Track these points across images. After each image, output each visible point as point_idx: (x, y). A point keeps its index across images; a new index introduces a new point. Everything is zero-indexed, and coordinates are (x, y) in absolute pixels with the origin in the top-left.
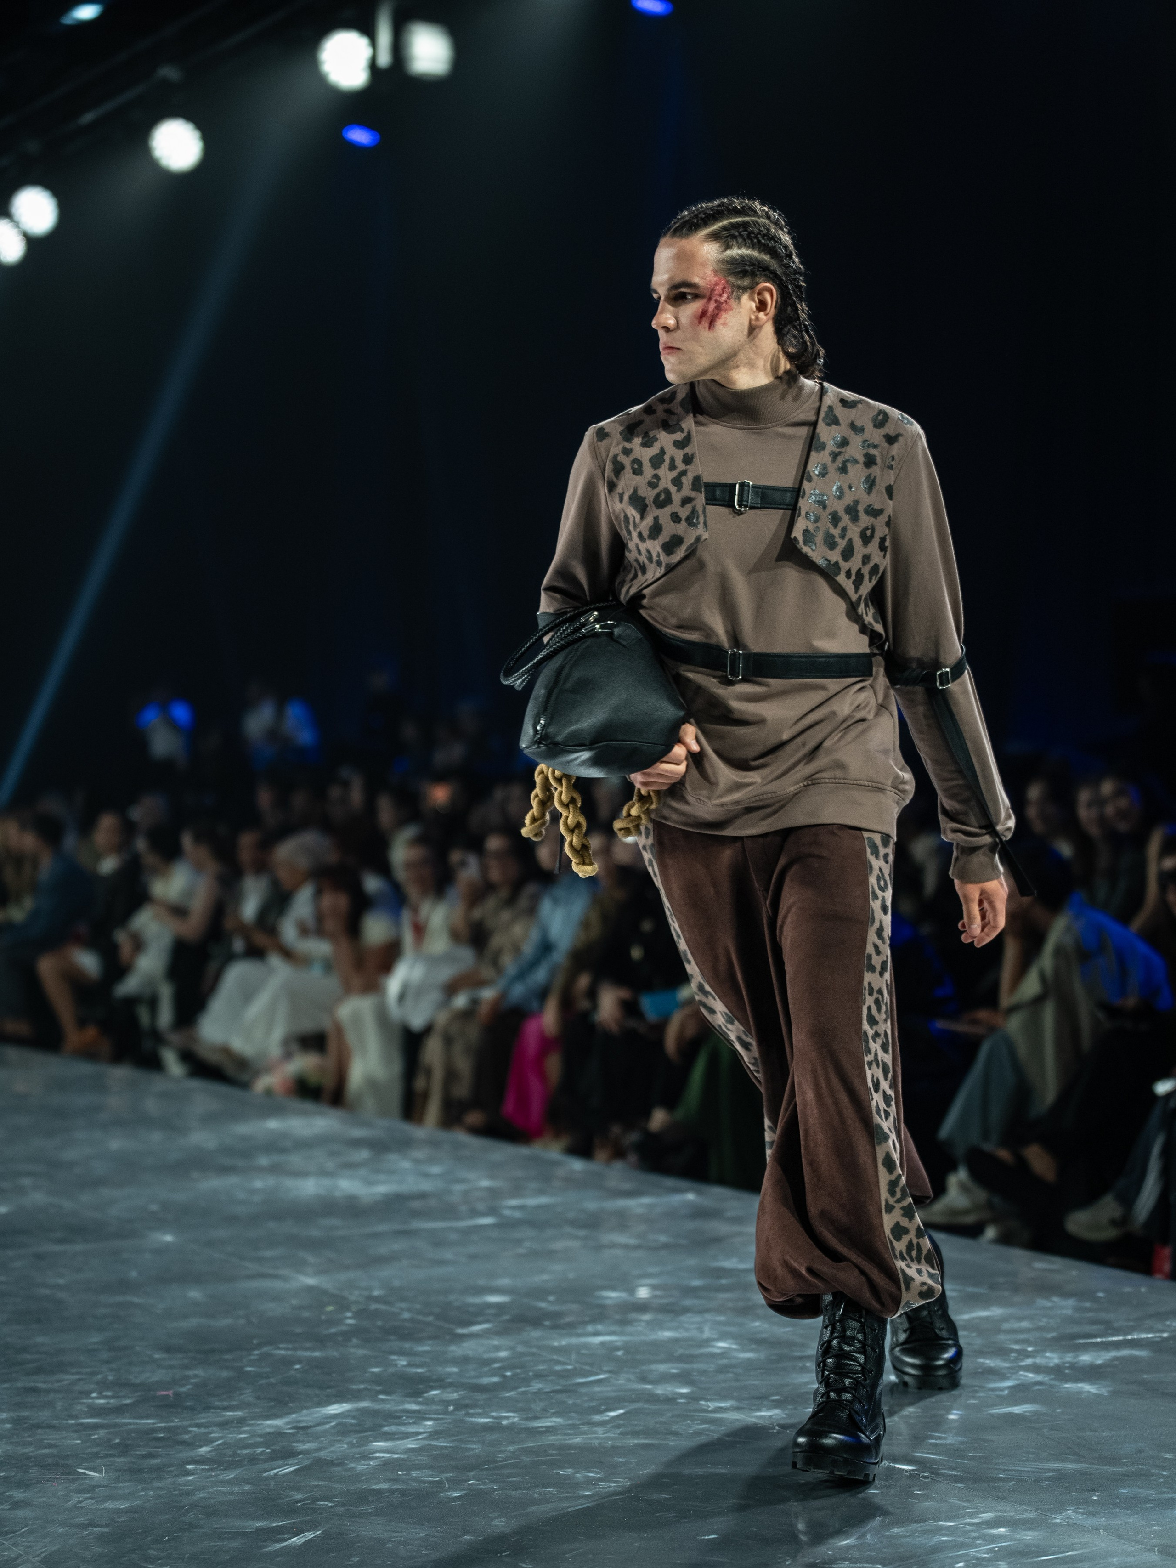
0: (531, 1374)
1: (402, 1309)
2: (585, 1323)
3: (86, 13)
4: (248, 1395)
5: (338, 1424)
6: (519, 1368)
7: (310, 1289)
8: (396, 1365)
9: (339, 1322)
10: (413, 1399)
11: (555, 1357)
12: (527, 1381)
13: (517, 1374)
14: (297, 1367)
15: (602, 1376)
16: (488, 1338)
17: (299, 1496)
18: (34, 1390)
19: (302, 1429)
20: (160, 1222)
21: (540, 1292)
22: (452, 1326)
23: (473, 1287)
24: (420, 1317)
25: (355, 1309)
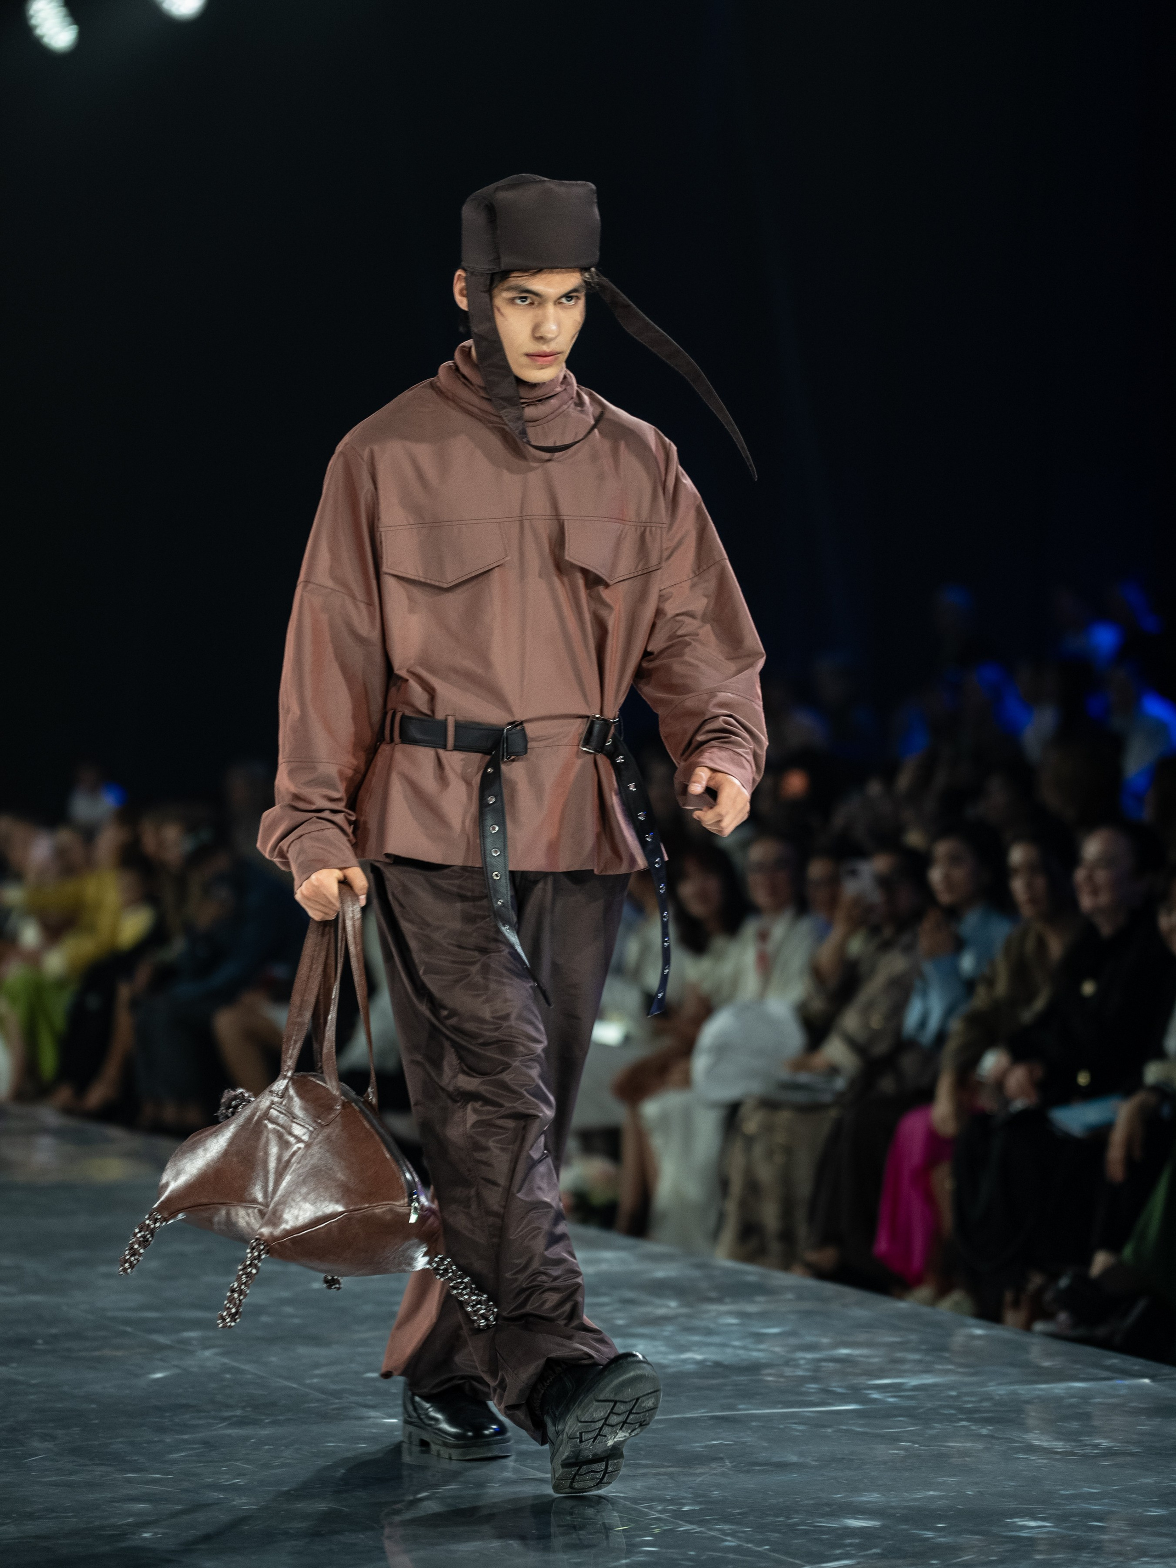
1: (724, 1533)
21: (925, 1516)
23: (828, 1505)
24: (749, 1545)
25: (657, 1531)
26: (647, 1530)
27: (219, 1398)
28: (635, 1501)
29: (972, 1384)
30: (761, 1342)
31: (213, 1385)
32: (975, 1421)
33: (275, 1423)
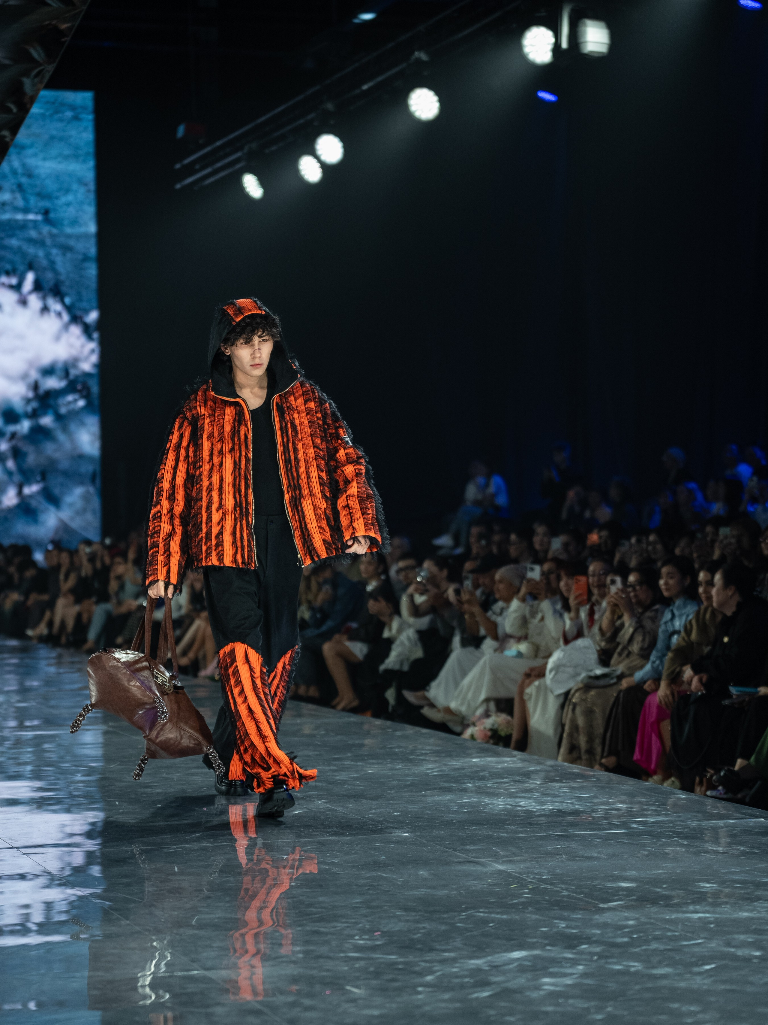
0: (650, 937)
1: (562, 889)
2: (688, 904)
3: (368, 17)
4: (458, 943)
5: (519, 965)
6: (641, 932)
7: (501, 872)
8: (558, 927)
9: (519, 896)
10: (570, 951)
11: (667, 926)
12: (647, 942)
13: (641, 937)
14: (491, 925)
15: (699, 941)
16: (621, 911)
17: (492, 1012)
18: (317, 933)
19: (495, 967)
20: (400, 824)
21: (656, 882)
22: (597, 902)
23: (611, 876)
24: (574, 895)
25: (530, 887)
26: (525, 887)
27: (325, 823)
28: (520, 873)
29: (679, 821)
30: (580, 801)
31: (323, 817)
32: (682, 838)
33: (351, 835)
